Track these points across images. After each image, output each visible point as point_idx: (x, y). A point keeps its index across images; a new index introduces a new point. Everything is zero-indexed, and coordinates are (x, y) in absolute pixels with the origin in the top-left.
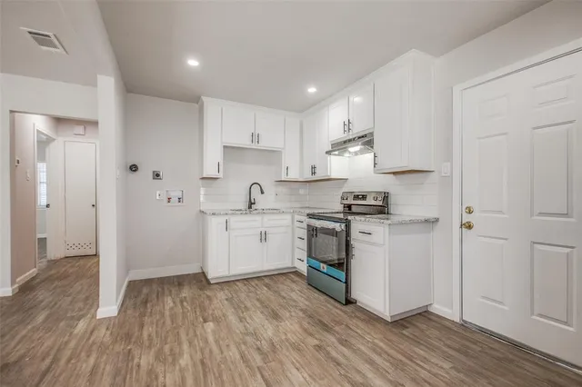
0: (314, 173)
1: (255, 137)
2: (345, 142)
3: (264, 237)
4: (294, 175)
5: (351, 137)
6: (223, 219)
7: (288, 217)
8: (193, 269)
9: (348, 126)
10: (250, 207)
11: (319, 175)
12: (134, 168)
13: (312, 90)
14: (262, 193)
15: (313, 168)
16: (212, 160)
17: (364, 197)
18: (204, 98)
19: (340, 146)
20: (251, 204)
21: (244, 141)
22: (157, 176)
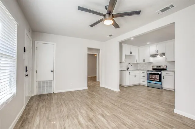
0: (144, 61)
1: (131, 53)
3: (135, 76)
5: (157, 54)
9: (157, 51)
10: (128, 69)
11: (146, 61)
13: (148, 43)
14: (131, 66)
17: (160, 67)
19: (153, 56)
21: (129, 54)
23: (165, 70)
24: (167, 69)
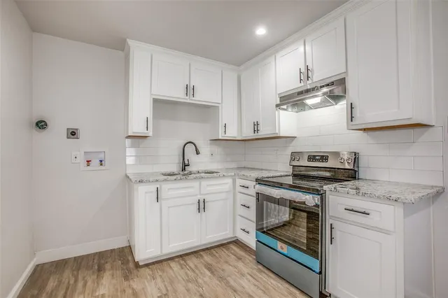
0: (256, 130)
1: (190, 90)
2: (300, 93)
3: (202, 206)
4: (232, 133)
5: (309, 87)
6: (153, 188)
7: (229, 181)
8: (117, 243)
9: (307, 73)
10: (184, 169)
11: (264, 131)
12: (41, 125)
13: (261, 31)
14: (198, 153)
15: (256, 125)
16: (139, 115)
17: (324, 158)
18: (130, 42)
19: (293, 100)
20: (185, 166)
21: (178, 94)
22: (73, 134)
23: (352, 175)
24: (361, 175)
